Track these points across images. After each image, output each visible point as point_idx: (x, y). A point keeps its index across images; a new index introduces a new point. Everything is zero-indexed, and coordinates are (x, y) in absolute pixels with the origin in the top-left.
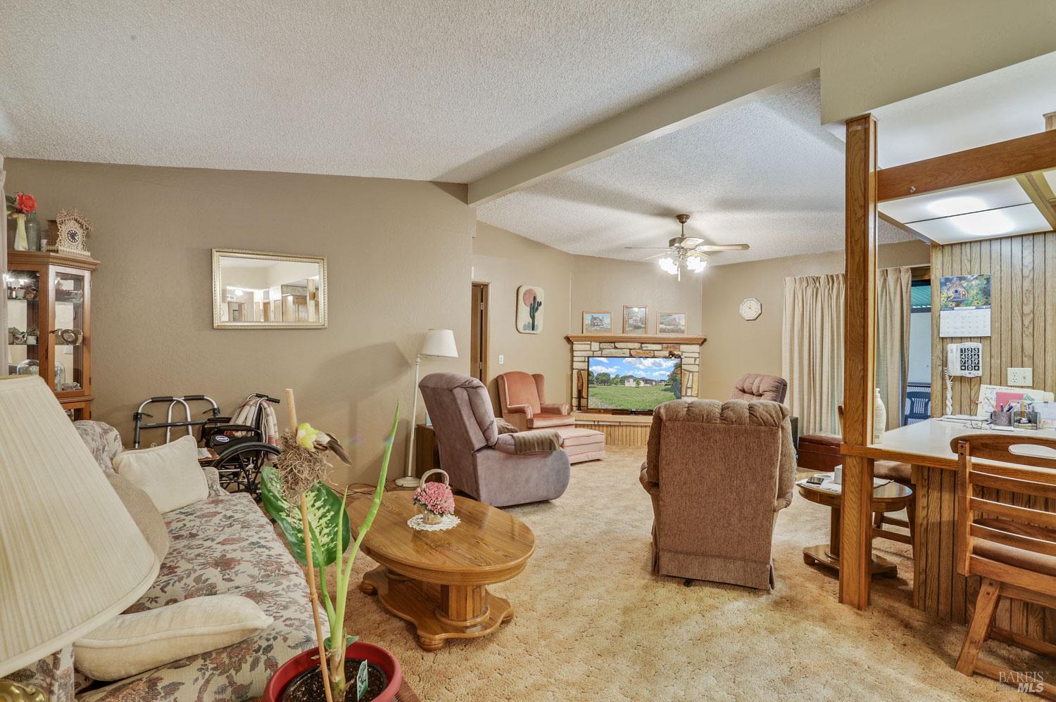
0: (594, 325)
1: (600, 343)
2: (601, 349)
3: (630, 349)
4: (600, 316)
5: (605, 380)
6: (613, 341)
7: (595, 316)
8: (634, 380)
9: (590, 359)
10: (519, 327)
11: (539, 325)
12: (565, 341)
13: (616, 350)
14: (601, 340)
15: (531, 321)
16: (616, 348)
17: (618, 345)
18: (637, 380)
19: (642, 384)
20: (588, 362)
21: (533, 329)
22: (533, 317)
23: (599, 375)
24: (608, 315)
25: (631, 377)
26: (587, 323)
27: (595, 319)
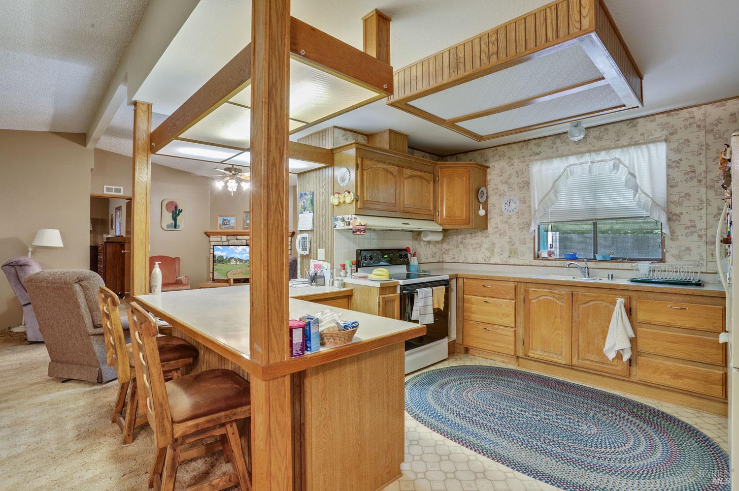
0: (224, 225)
1: (227, 236)
2: (228, 240)
3: (246, 240)
4: (228, 218)
5: (221, 260)
6: (235, 234)
7: (225, 218)
8: (235, 260)
9: (215, 247)
10: (162, 226)
11: (181, 225)
12: (205, 235)
13: (238, 241)
14: (228, 234)
15: (173, 222)
16: (237, 239)
17: (238, 237)
18: (236, 260)
19: (238, 263)
20: (213, 249)
21: (175, 227)
22: (175, 219)
23: (219, 257)
24: (233, 218)
25: (233, 258)
26: (220, 223)
27: (225, 220)
